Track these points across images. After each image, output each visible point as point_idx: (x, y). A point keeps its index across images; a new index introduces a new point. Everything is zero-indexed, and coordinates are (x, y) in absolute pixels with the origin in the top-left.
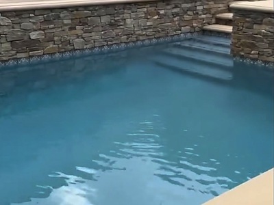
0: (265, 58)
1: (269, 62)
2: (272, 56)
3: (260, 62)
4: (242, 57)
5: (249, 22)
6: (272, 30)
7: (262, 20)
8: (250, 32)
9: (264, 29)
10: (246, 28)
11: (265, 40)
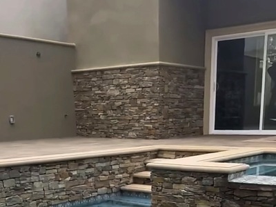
5: (168, 182)
6: (192, 190)
7: (181, 179)
8: (169, 192)
9: (183, 189)
10: (166, 188)
11: (185, 200)
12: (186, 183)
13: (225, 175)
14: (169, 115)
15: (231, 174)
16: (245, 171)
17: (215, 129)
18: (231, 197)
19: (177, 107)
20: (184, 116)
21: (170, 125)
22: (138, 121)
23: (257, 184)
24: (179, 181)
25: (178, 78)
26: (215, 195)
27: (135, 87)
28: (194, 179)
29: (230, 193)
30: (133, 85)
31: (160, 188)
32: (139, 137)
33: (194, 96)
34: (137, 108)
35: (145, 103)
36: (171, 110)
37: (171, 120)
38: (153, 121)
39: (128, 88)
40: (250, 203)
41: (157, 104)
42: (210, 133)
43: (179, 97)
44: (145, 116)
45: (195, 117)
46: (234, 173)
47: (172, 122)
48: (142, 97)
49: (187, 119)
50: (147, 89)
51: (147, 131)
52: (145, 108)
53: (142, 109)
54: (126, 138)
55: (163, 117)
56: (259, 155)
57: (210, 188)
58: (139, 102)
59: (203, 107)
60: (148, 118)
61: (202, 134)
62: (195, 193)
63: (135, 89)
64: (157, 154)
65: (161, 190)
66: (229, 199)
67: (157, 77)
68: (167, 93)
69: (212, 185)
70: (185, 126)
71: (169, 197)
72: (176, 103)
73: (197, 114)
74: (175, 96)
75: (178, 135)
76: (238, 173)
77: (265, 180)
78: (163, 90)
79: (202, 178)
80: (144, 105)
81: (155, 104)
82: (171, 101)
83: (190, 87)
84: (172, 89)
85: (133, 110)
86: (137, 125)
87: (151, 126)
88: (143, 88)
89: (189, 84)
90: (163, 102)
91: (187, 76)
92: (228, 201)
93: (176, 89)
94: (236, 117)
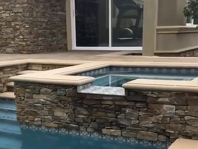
0: (47, 124)
1: (50, 127)
2: (52, 122)
3: (43, 128)
4: (27, 124)
5: (29, 93)
6: (49, 99)
7: (40, 90)
8: (31, 101)
9: (42, 98)
10: (27, 98)
11: (45, 108)
12: (44, 94)
13: (75, 87)
14: (38, 35)
15: (80, 86)
16: (92, 83)
17: (77, 46)
18: (81, 105)
19: (45, 28)
20: (51, 36)
21: (40, 43)
22: (13, 39)
23: (100, 95)
24: (37, 92)
25: (44, 5)
26: (68, 103)
27: (8, 12)
28: (50, 90)
29: (80, 101)
30: (7, 10)
31: (23, 98)
32: (15, 52)
33: (58, 20)
34: (12, 29)
35: (18, 25)
36: (40, 31)
37: (40, 39)
38: (25, 39)
39: (3, 13)
40: (96, 110)
41: (28, 26)
42: (73, 49)
43: (46, 21)
44: (19, 35)
45: (60, 36)
46: (82, 85)
47: (41, 40)
48: (15, 20)
49: (54, 38)
50: (19, 14)
51: (21, 48)
52: (18, 29)
53: (16, 30)
54: (4, 53)
55: (33, 36)
56: (106, 67)
57: (63, 98)
58: (13, 24)
59: (66, 29)
60: (21, 37)
61: (67, 50)
62: (52, 102)
63: (9, 13)
64: (27, 67)
65: (23, 100)
66: (80, 107)
67: (26, 5)
68: (35, 18)
69: (65, 95)
70: (53, 44)
71: (30, 105)
72: (44, 25)
73: (62, 34)
74: (43, 20)
75: (47, 50)
76: (85, 85)
77: (107, 90)
78: (32, 15)
79: (57, 89)
80: (18, 27)
81: (26, 26)
82: (39, 23)
83: (54, 13)
84: (39, 14)
85: (9, 30)
86: (13, 42)
87: (24, 43)
88: (15, 13)
89: (53, 11)
90: (33, 24)
91: (51, 5)
92: (78, 108)
93: (43, 14)
94: (93, 37)
